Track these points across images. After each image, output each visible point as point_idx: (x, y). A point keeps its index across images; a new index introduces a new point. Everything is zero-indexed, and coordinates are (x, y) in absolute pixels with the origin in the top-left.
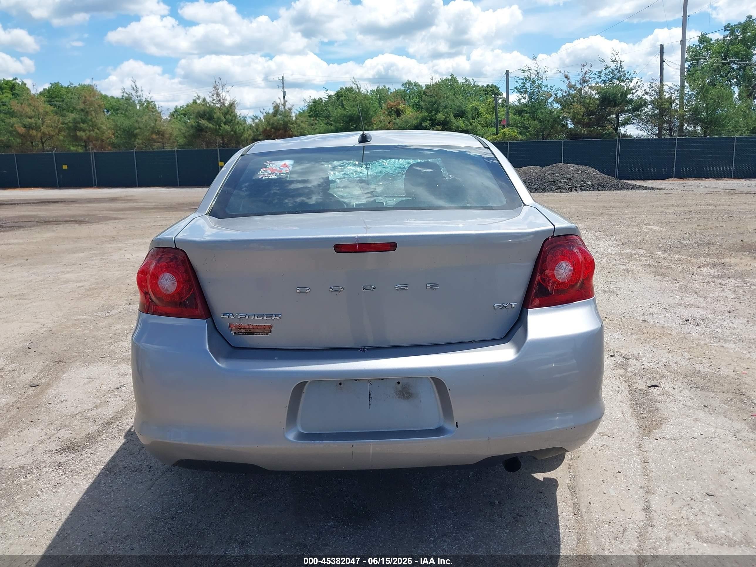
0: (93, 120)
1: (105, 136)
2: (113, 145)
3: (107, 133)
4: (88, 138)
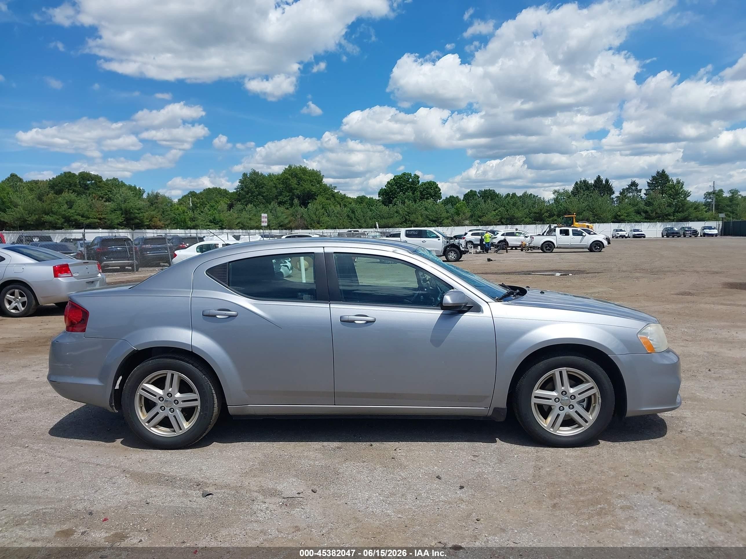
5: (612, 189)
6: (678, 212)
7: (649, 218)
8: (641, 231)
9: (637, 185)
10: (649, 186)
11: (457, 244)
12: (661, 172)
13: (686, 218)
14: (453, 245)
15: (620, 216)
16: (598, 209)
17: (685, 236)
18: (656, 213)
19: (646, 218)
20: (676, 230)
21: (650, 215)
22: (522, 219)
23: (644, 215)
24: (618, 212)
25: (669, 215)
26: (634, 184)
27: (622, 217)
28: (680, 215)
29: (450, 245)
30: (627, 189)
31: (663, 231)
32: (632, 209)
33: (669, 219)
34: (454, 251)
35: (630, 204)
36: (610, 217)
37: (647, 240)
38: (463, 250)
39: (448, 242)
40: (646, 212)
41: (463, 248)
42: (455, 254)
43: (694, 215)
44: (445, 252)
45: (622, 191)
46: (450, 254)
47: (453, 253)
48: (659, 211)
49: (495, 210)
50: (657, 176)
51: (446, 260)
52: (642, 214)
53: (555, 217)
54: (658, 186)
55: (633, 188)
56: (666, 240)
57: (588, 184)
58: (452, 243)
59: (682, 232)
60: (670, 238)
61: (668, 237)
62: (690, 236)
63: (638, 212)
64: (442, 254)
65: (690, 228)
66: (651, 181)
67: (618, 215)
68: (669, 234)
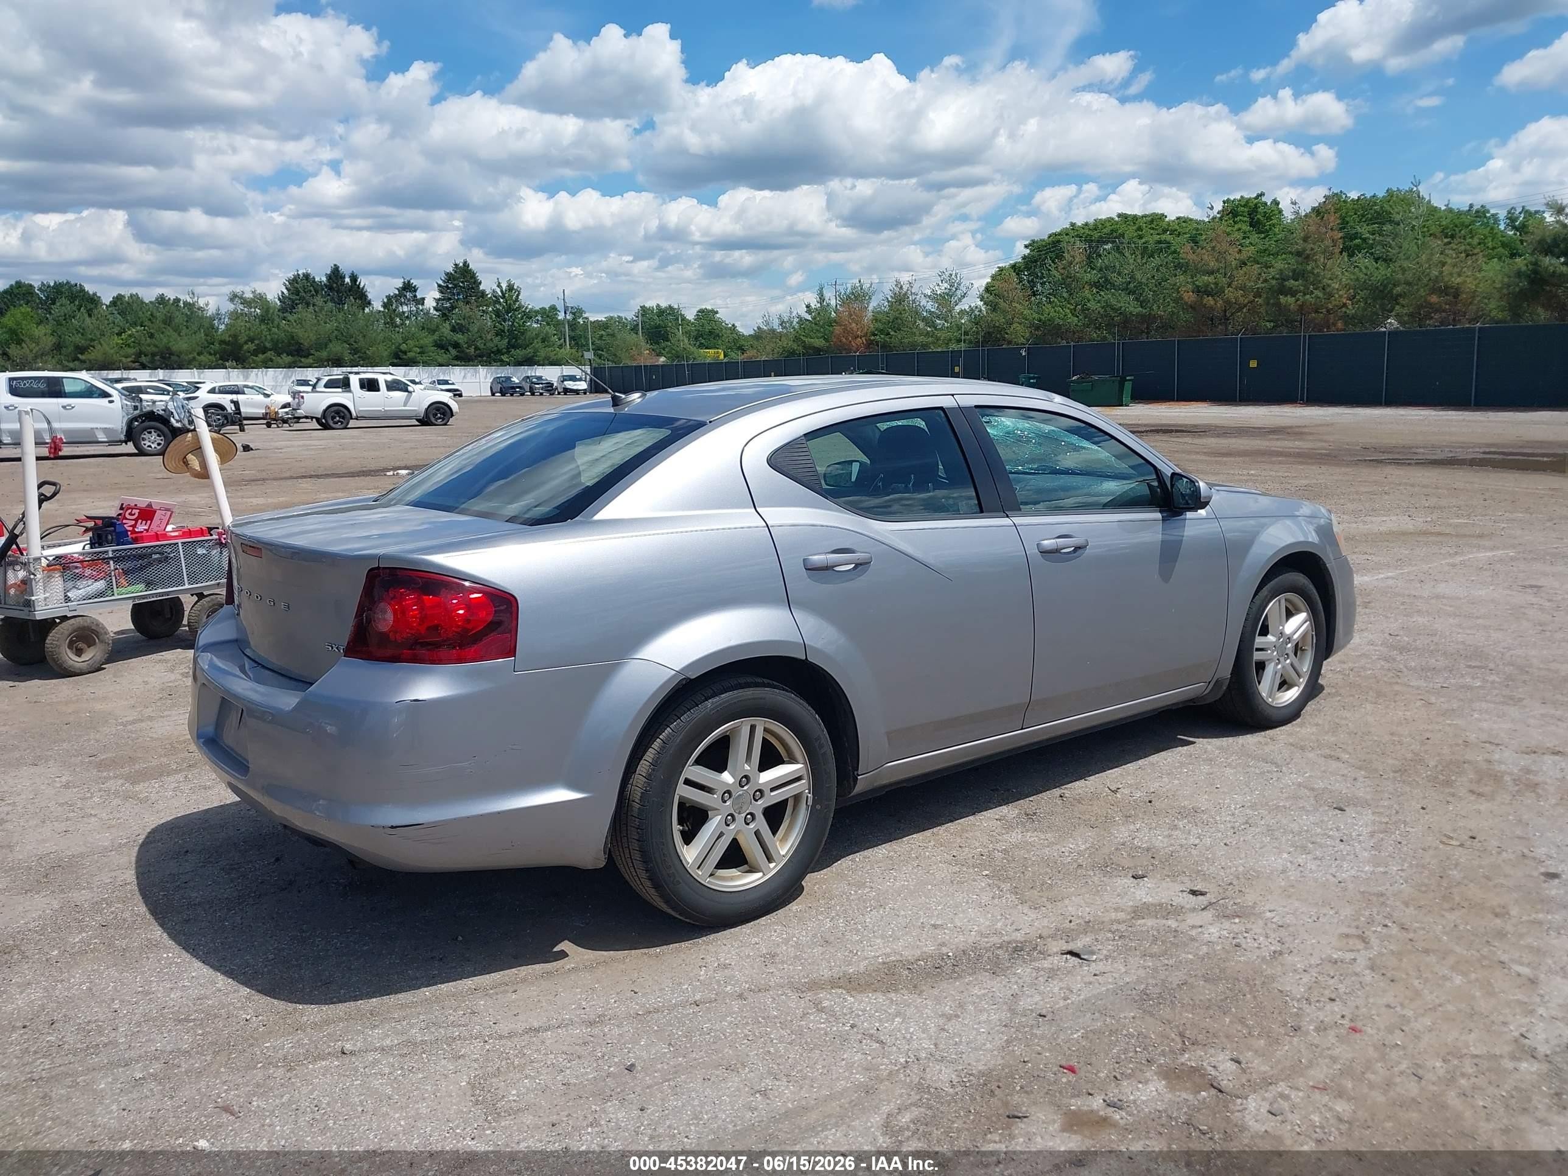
0: (1316, 272)
1: (1334, 303)
2: (1347, 319)
3: (1337, 296)
4: (1301, 307)
5: (366, 296)
6: (515, 347)
7: (464, 358)
8: (453, 384)
9: (414, 290)
10: (441, 292)
11: (161, 413)
12: (461, 265)
13: (529, 359)
14: (151, 416)
15: (405, 353)
16: (360, 338)
17: (533, 394)
18: (477, 348)
19: (457, 358)
20: (517, 381)
21: (463, 351)
22: (191, 356)
23: (454, 352)
24: (400, 345)
25: (499, 352)
26: (408, 287)
27: (411, 355)
28: (519, 353)
29: (140, 416)
30: (396, 296)
31: (492, 383)
32: (428, 340)
33: (502, 361)
34: (156, 429)
35: (423, 328)
36: (385, 354)
37: (467, 402)
38: (179, 425)
39: (136, 408)
40: (456, 345)
41: (177, 421)
42: (159, 436)
43: (542, 353)
44: (131, 434)
45: (385, 300)
46: (146, 435)
47: (154, 436)
48: (480, 344)
49: (119, 334)
50: (456, 272)
51: (136, 451)
52: (450, 348)
53: (269, 354)
54: (458, 294)
55: (409, 295)
56: (500, 400)
57: (314, 281)
58: (148, 409)
59: (527, 386)
60: (508, 398)
61: (503, 395)
62: (541, 394)
63: (441, 346)
64: (123, 437)
65: (540, 378)
66: (444, 282)
67: (401, 351)
68: (504, 388)
